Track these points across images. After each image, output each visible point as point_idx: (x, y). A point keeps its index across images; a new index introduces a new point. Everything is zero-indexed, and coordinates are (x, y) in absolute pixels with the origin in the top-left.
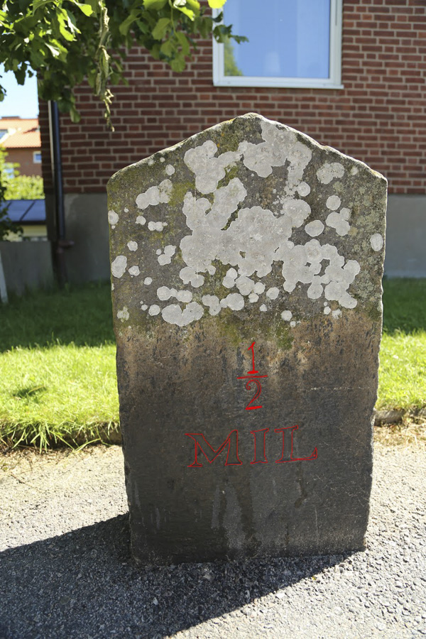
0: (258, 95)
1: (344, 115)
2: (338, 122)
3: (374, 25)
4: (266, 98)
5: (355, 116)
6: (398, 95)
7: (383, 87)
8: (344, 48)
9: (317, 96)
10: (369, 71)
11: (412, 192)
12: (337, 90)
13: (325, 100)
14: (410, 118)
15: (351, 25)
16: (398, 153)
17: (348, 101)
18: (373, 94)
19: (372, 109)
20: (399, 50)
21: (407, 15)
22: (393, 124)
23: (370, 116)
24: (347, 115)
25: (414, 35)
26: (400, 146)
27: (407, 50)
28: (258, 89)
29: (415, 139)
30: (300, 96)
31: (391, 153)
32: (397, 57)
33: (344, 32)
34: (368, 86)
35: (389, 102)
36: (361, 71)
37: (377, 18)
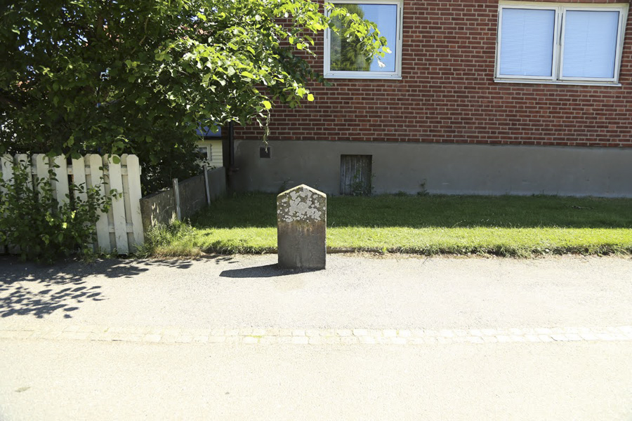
0: (350, 83)
1: (402, 95)
2: (399, 99)
3: (422, 41)
4: (355, 85)
5: (409, 95)
6: (437, 83)
7: (428, 78)
8: (403, 55)
9: (386, 84)
10: (418, 69)
11: (445, 142)
12: (398, 80)
13: (391, 86)
14: (444, 96)
15: (408, 41)
16: (437, 118)
17: (405, 86)
18: (421, 82)
19: (420, 91)
20: (437, 56)
21: (443, 35)
22: (433, 100)
23: (419, 96)
24: (405, 95)
25: (447, 47)
26: (437, 114)
27: (443, 56)
28: (350, 80)
29: (447, 109)
30: (375, 83)
31: (432, 118)
32: (436, 60)
33: (403, 45)
34: (418, 77)
35: (431, 87)
36: (414, 68)
37: (424, 37)
